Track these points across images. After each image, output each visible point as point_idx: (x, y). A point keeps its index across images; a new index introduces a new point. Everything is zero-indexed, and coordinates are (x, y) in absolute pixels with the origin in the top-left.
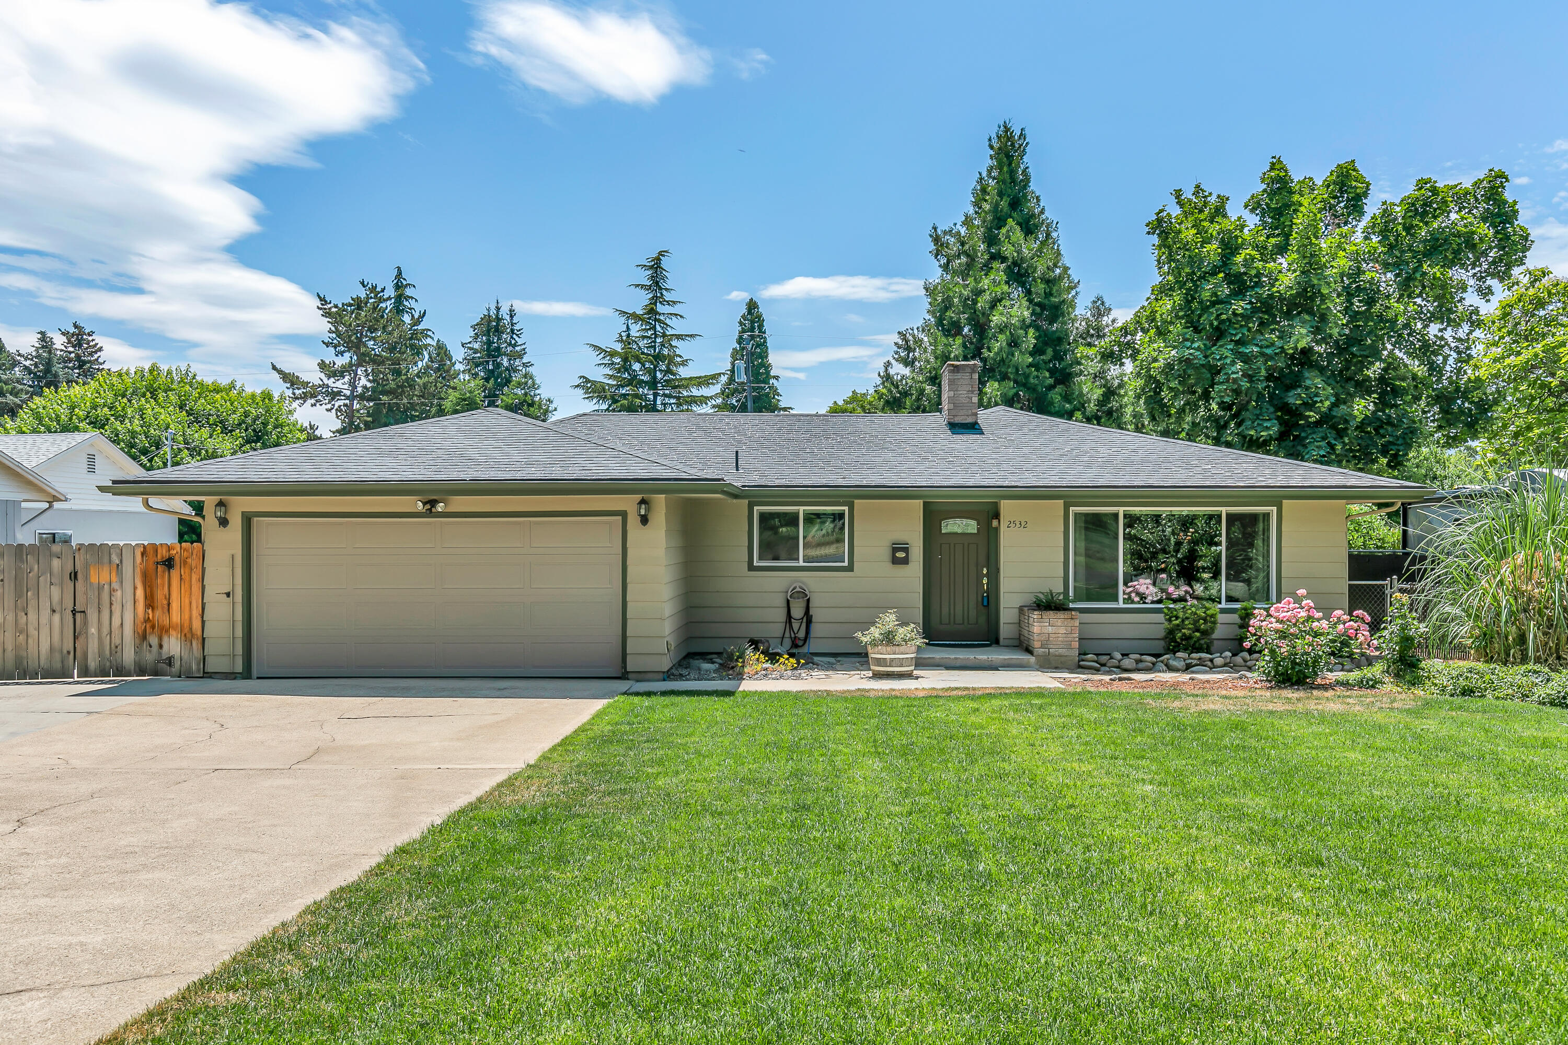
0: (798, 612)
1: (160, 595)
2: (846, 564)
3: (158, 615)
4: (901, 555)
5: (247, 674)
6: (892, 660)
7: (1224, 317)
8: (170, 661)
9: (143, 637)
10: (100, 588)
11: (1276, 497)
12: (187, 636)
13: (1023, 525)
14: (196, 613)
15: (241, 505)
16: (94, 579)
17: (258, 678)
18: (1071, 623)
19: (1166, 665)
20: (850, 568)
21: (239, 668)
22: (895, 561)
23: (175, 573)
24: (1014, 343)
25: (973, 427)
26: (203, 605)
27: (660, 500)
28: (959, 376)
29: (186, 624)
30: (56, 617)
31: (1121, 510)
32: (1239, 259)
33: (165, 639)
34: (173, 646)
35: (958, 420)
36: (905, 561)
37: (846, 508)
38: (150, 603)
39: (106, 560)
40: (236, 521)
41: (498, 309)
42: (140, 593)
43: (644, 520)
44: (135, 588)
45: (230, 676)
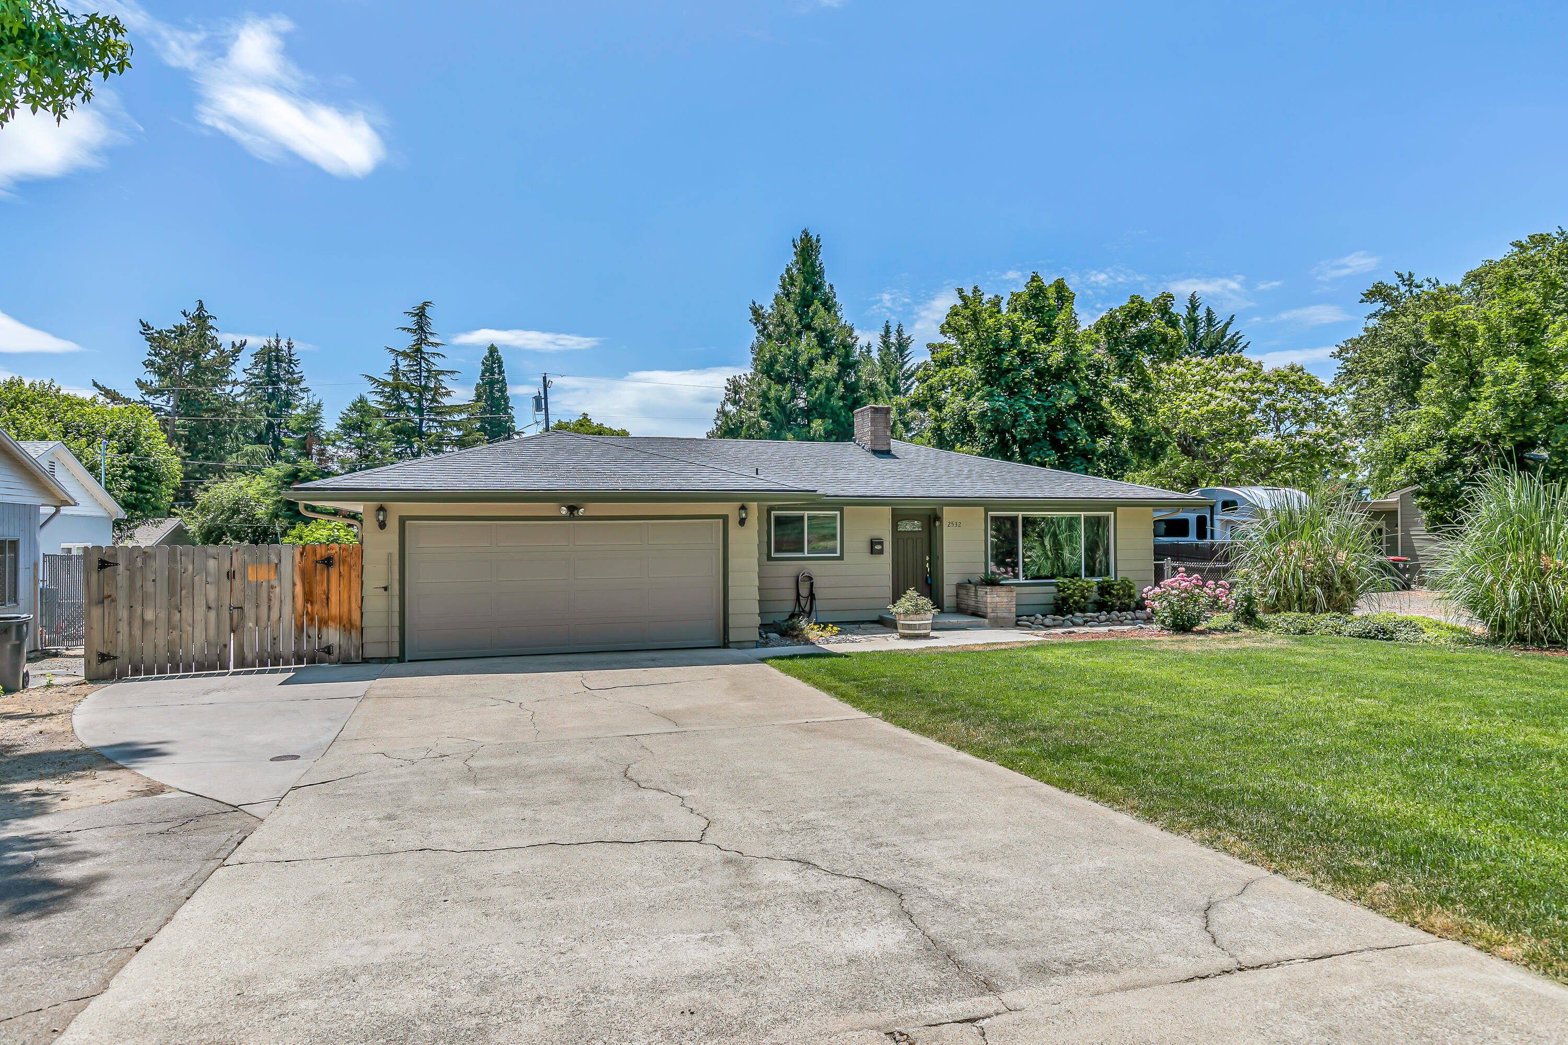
0: (804, 592)
1: (319, 590)
2: (838, 555)
3: (317, 608)
4: (878, 547)
5: (401, 659)
6: (920, 625)
7: (1017, 380)
8: (328, 650)
9: (303, 629)
10: (258, 585)
11: (1113, 505)
12: (347, 626)
13: (958, 525)
14: (355, 606)
15: (398, 509)
16: (251, 577)
17: (409, 661)
18: (1010, 594)
19: (1072, 622)
20: (841, 558)
21: (396, 653)
22: (872, 552)
23: (334, 571)
24: (830, 392)
25: (886, 453)
26: (362, 598)
27: (753, 506)
28: (878, 415)
29: (345, 616)
30: (212, 615)
31: (1020, 514)
33: (324, 630)
34: (333, 636)
35: (877, 448)
36: (881, 552)
37: (838, 513)
38: (309, 597)
39: (265, 559)
40: (393, 524)
41: (278, 341)
42: (299, 589)
43: (742, 522)
44: (294, 585)
45: (386, 660)
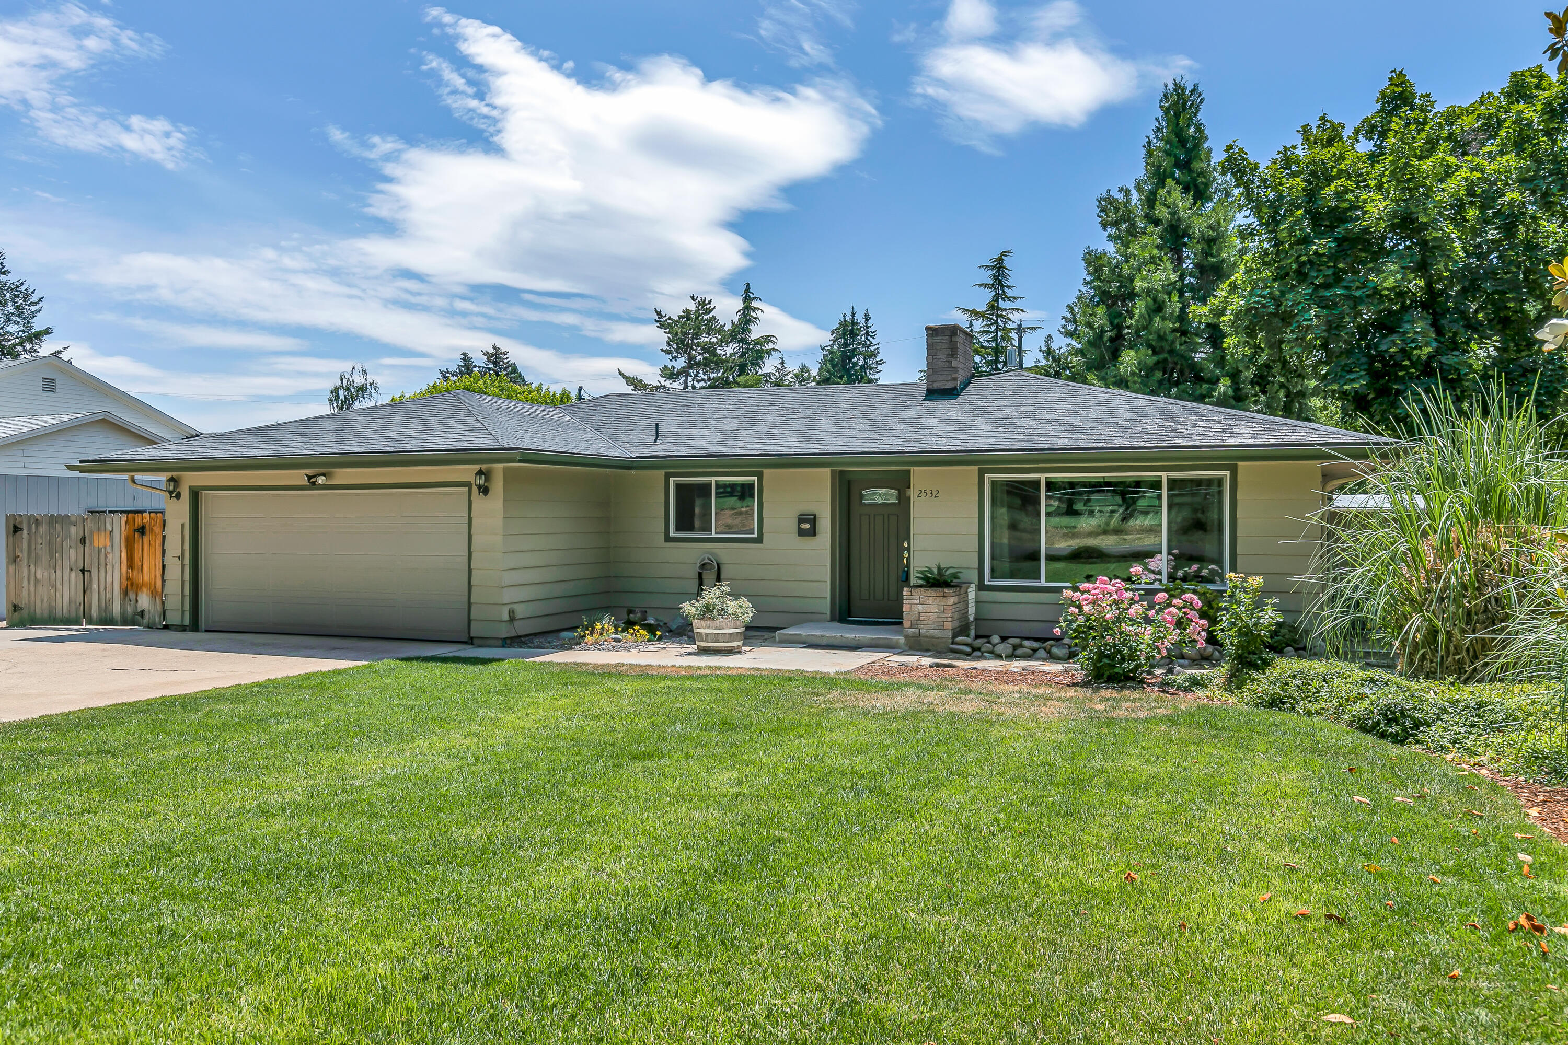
1: (137, 555)
2: (755, 535)
3: (135, 575)
4: (806, 526)
5: (194, 626)
8: (142, 613)
9: (125, 593)
10: (99, 551)
12: (154, 594)
13: (934, 494)
14: (159, 572)
15: (191, 479)
16: (96, 544)
17: (206, 631)
18: (943, 601)
19: (1049, 652)
20: (759, 540)
21: (187, 622)
22: (801, 533)
23: (146, 539)
26: (164, 567)
27: (499, 471)
29: (153, 583)
30: (73, 574)
31: (1043, 477)
32: (1329, 191)
33: (139, 593)
34: (144, 601)
35: (936, 386)
36: (813, 532)
37: (756, 479)
38: (131, 565)
39: (103, 528)
40: (185, 494)
42: (124, 555)
43: (485, 491)
44: (121, 552)
45: (182, 628)
